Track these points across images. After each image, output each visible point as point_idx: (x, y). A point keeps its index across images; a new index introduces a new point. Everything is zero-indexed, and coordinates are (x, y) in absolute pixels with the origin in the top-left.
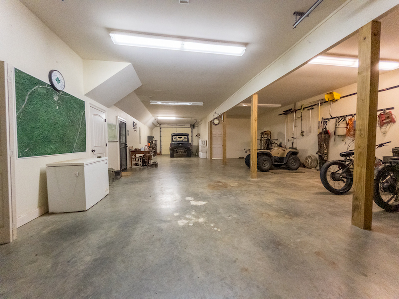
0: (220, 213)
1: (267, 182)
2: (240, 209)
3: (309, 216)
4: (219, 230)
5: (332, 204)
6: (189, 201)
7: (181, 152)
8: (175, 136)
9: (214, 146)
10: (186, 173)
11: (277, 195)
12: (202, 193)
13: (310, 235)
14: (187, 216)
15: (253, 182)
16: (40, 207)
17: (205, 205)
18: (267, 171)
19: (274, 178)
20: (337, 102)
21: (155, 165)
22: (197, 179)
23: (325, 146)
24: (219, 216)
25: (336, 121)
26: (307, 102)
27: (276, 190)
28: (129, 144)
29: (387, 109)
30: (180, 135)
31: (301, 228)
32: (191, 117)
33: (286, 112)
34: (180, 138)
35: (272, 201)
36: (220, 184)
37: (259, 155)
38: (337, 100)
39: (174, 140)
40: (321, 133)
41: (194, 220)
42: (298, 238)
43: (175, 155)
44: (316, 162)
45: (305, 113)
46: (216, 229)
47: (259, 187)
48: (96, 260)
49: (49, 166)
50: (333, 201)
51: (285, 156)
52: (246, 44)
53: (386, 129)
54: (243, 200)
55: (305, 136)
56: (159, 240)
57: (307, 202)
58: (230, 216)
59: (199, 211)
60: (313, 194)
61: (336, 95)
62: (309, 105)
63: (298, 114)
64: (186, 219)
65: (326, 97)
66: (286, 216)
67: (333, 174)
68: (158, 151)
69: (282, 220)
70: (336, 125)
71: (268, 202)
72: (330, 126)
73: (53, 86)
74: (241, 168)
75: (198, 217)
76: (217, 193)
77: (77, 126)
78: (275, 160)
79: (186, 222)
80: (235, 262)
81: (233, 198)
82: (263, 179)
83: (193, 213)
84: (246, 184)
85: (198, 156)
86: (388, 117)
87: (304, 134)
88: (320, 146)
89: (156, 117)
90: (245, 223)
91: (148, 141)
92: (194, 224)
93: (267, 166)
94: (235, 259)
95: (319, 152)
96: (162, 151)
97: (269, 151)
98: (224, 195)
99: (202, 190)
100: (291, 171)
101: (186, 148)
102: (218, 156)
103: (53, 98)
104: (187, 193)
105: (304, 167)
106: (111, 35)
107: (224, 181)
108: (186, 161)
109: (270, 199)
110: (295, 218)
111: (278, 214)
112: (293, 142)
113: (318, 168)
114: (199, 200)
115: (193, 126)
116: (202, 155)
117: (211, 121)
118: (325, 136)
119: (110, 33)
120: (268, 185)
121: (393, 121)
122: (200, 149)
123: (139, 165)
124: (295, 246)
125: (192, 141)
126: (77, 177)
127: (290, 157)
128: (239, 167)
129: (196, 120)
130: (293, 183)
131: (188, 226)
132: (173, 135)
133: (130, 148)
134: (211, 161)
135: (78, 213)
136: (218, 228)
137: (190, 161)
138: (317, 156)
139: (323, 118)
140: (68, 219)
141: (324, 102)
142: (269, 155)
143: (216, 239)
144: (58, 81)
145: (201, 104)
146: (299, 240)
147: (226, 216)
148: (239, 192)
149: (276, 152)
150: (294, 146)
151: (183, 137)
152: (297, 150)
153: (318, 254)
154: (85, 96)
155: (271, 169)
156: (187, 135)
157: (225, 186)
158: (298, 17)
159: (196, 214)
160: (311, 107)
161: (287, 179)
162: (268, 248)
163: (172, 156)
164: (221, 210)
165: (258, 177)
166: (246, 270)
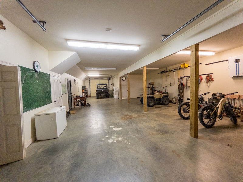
0: (129, 134)
1: (152, 114)
2: (139, 131)
3: (171, 133)
4: (129, 144)
5: (183, 125)
6: (112, 128)
7: (103, 95)
8: (99, 86)
9: (122, 91)
10: (108, 110)
11: (157, 122)
12: (119, 123)
13: (171, 143)
14: (113, 137)
15: (145, 114)
16: (32, 138)
17: (121, 130)
18: (152, 106)
19: (156, 111)
20: (187, 69)
21: (89, 105)
22: (115, 114)
23: (182, 92)
24: (128, 136)
25: (187, 79)
26: (173, 67)
27: (156, 119)
28: (73, 94)
29: (210, 74)
30: (102, 85)
31: (168, 139)
32: (109, 75)
33: (162, 72)
34: (102, 86)
35: (154, 125)
36: (128, 116)
37: (148, 98)
38: (187, 68)
39: (98, 88)
40: (180, 85)
41: (117, 139)
42: (165, 145)
43: (99, 97)
44: (178, 100)
45: (172, 73)
46: (128, 143)
47: (148, 117)
48: (72, 164)
49: (36, 116)
50: (183, 124)
51: (162, 98)
52: (139, 45)
53: (210, 84)
54: (140, 125)
55: (172, 86)
56: (101, 151)
57: (171, 125)
58: (134, 136)
59: (119, 133)
60: (175, 120)
61: (186, 65)
62: (174, 69)
63: (168, 74)
64: (112, 139)
65: (182, 66)
66: (161, 134)
67: (184, 109)
68: (89, 95)
69: (159, 136)
70: (187, 81)
71: (153, 126)
72: (184, 81)
73: (35, 70)
74: (138, 104)
75: (118, 137)
76: (127, 122)
77: (47, 89)
78: (156, 100)
79: (113, 140)
80: (138, 158)
81: (135, 125)
82: (150, 112)
83: (115, 135)
84: (141, 116)
85: (113, 97)
86: (210, 78)
87: (171, 84)
88: (179, 92)
89: (87, 75)
90: (141, 139)
91: (83, 89)
92: (117, 141)
93: (152, 104)
94: (138, 157)
95: (179, 95)
96: (91, 94)
97: (153, 96)
98: (130, 123)
99: (118, 121)
100: (165, 106)
101: (106, 93)
102: (125, 97)
103: (35, 77)
104: (110, 123)
105: (172, 103)
106: (67, 42)
107: (129, 114)
108: (107, 100)
109: (154, 124)
110: (165, 134)
111: (157, 133)
112: (166, 89)
113: (179, 103)
114: (117, 127)
115: (109, 79)
116: (116, 97)
117: (120, 77)
118: (182, 87)
119: (67, 41)
120: (152, 116)
121: (212, 80)
122: (114, 93)
123: (79, 105)
124: (164, 149)
125: (109, 88)
126: (52, 120)
127: (164, 98)
128: (137, 104)
129: (111, 76)
130: (165, 113)
131: (114, 143)
132: (97, 85)
133: (74, 96)
134: (121, 100)
135: (54, 139)
136: (129, 142)
137: (109, 101)
138: (178, 97)
139: (180, 77)
140: (49, 144)
141: (180, 68)
142: (153, 98)
143: (128, 149)
144: (37, 66)
145: (115, 69)
146: (166, 146)
147: (132, 135)
148: (138, 121)
149: (157, 95)
150: (167, 91)
151: (104, 86)
152: (168, 94)
153: (173, 151)
154: (50, 71)
155: (155, 105)
156: (106, 84)
157: (130, 117)
158: (164, 37)
159: (117, 136)
160: (175, 70)
161: (163, 111)
162: (152, 150)
163: (98, 98)
164: (129, 133)
165: (148, 111)
166: (143, 162)
